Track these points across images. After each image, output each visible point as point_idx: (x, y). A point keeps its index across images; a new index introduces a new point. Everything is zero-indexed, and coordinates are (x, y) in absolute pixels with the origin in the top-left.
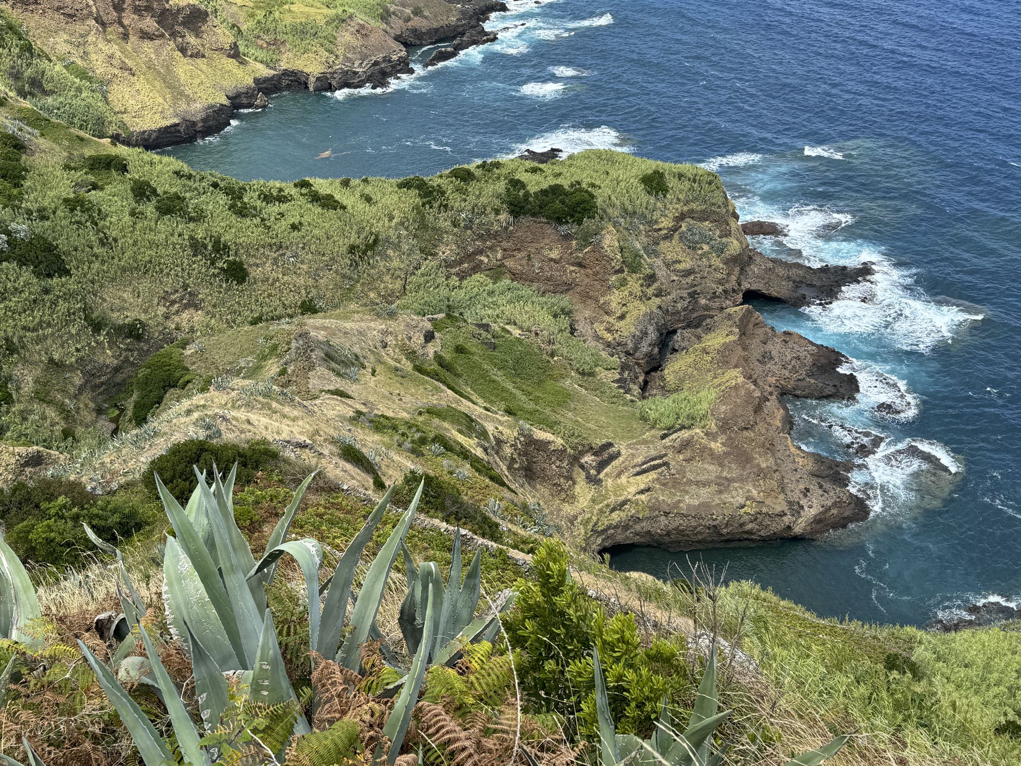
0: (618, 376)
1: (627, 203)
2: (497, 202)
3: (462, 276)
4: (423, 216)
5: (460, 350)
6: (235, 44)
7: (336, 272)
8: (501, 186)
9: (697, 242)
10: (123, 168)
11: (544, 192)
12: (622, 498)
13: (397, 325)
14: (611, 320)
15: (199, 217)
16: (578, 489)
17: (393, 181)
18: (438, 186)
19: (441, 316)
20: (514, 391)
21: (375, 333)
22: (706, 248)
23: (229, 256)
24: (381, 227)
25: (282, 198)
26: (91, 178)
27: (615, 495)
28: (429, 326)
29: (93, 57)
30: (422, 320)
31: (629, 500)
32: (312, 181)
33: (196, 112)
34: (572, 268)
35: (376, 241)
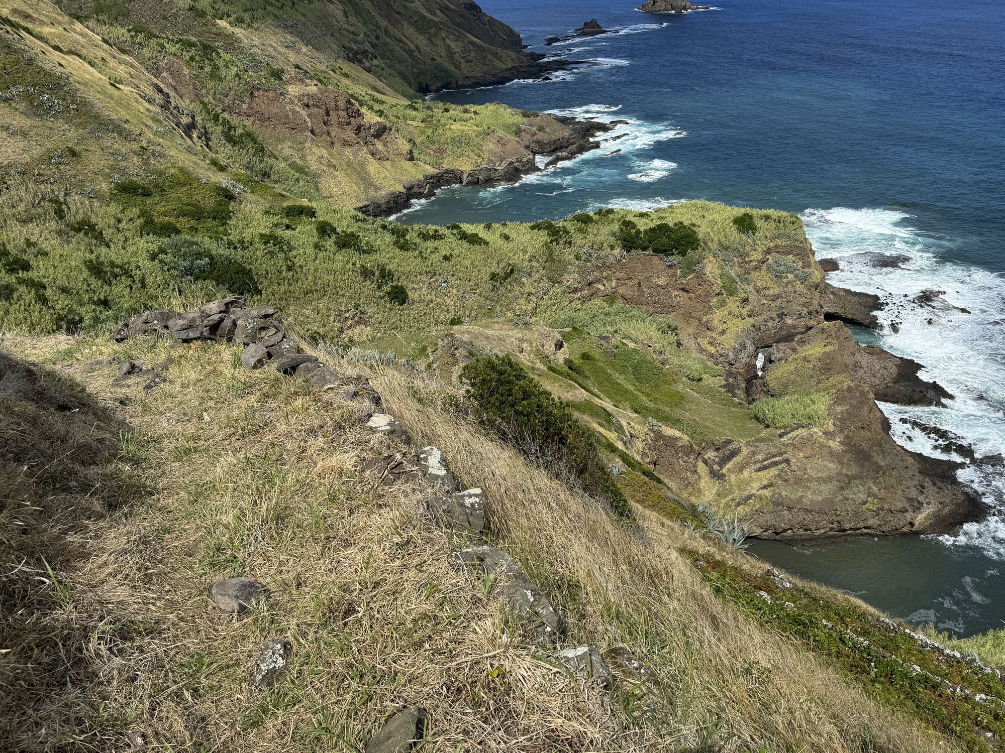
0: (724, 383)
1: (723, 240)
2: (612, 240)
3: (583, 300)
4: (551, 250)
5: (585, 357)
6: (411, 151)
7: (480, 295)
8: (616, 227)
9: (782, 272)
10: (312, 213)
11: (652, 230)
12: (746, 493)
13: (532, 335)
14: (714, 335)
15: (370, 250)
16: (703, 484)
17: (527, 225)
18: (564, 227)
19: (568, 329)
20: (636, 392)
21: (513, 339)
22: (791, 276)
23: (392, 282)
24: (518, 259)
25: (437, 236)
26: (286, 221)
27: (740, 489)
28: (559, 337)
29: (309, 158)
30: (553, 331)
31: (754, 495)
32: (461, 226)
33: (381, 197)
34: (676, 293)
35: (512, 271)
